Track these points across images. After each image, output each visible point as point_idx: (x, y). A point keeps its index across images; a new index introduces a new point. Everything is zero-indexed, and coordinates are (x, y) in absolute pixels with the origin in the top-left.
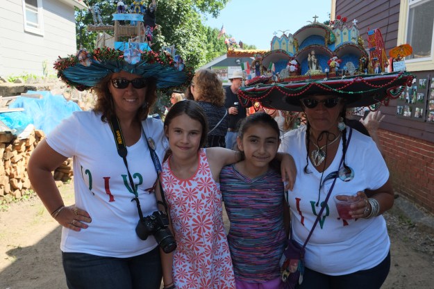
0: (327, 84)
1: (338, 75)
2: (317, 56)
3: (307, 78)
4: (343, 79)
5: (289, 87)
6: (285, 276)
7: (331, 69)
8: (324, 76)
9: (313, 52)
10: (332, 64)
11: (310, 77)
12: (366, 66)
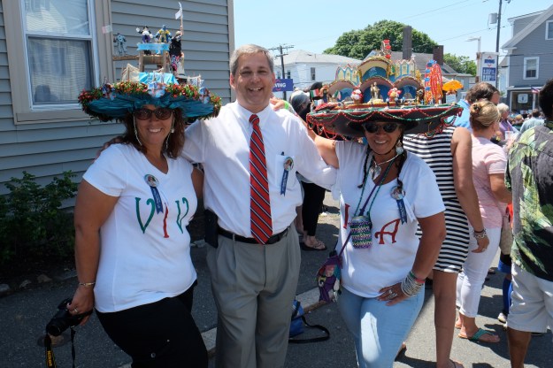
0: (388, 112)
1: (398, 104)
2: (378, 86)
3: (370, 106)
4: (402, 108)
5: (353, 114)
6: (322, 281)
7: (392, 98)
8: (385, 105)
9: (375, 83)
10: (392, 95)
11: (373, 105)
12: (422, 98)
